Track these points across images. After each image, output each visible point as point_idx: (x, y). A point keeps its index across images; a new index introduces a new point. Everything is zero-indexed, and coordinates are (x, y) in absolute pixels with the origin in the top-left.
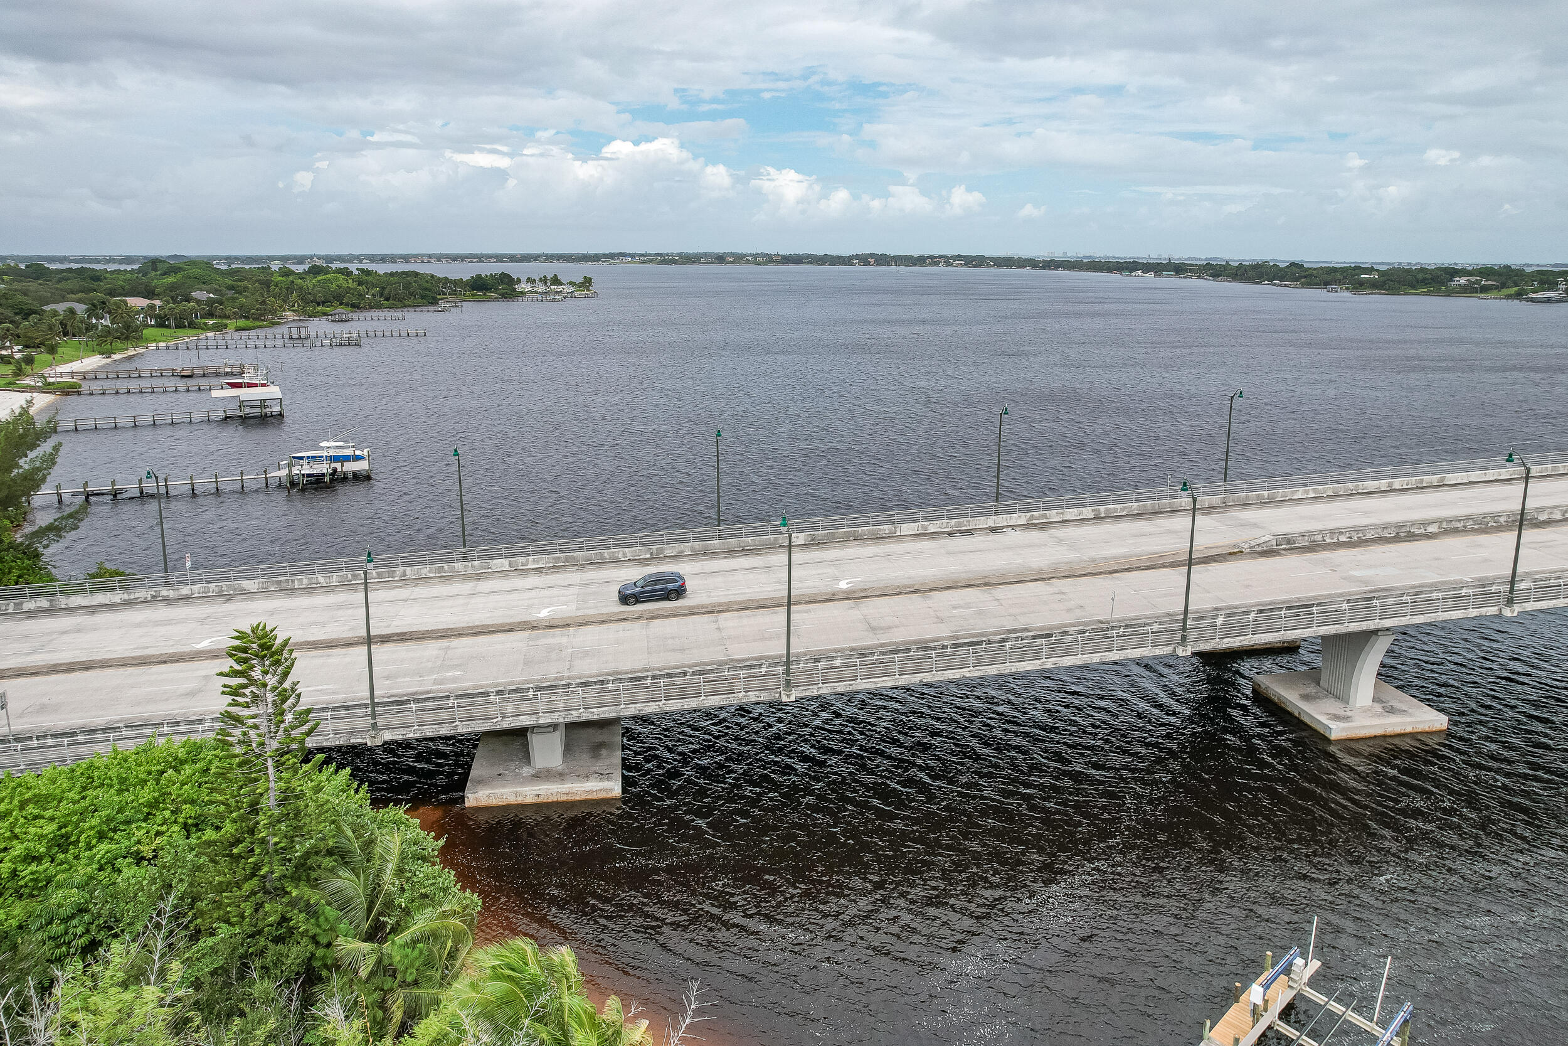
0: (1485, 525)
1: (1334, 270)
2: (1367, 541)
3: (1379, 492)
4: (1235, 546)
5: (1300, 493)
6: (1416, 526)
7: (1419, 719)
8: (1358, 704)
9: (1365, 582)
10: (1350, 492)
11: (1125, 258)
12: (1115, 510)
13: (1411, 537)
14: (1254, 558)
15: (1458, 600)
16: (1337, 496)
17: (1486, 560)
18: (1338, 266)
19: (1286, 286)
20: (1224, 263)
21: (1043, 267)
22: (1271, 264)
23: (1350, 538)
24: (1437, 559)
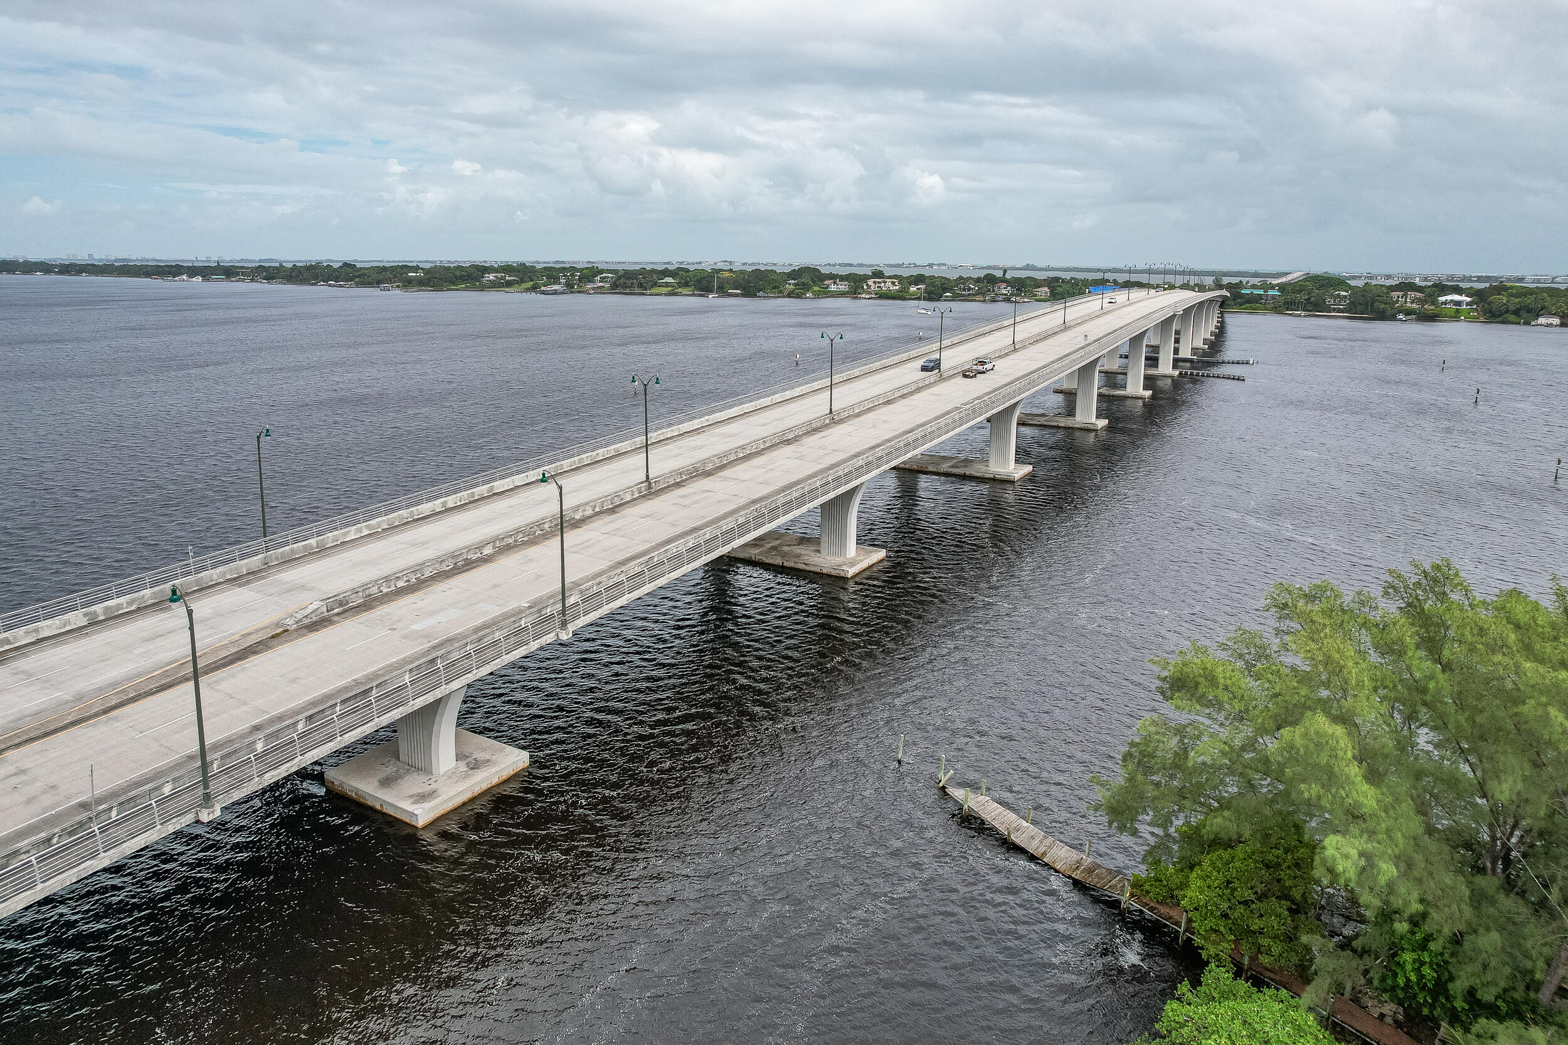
0: (531, 536)
1: (384, 269)
2: (425, 581)
3: (435, 514)
4: (277, 625)
5: (353, 533)
6: (472, 552)
7: (503, 766)
8: (442, 771)
9: (428, 637)
10: (405, 521)
11: (167, 261)
12: (119, 606)
13: (469, 565)
14: (304, 635)
15: (519, 635)
16: (392, 529)
17: (538, 577)
18: (388, 265)
19: (341, 286)
20: (277, 265)
21: (61, 273)
22: (325, 264)
23: (408, 581)
24: (496, 586)
